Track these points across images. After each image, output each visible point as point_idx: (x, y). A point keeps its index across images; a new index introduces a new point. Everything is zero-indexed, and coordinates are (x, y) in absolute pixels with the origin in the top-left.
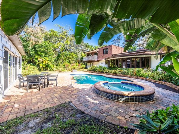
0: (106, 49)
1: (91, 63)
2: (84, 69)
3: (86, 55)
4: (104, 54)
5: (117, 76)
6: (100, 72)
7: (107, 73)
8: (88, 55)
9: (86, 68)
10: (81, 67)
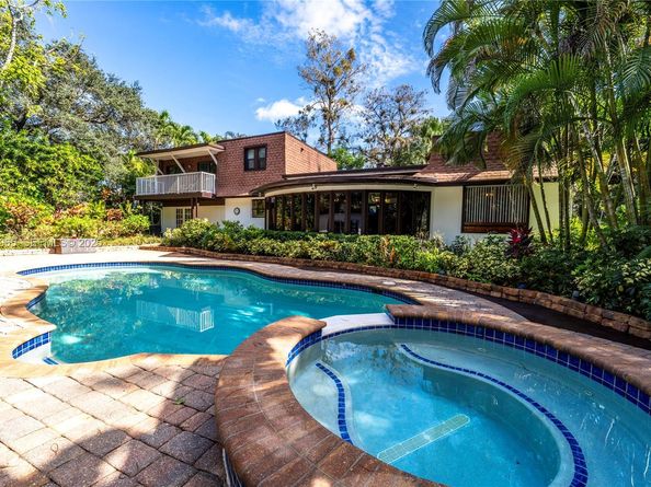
0: (257, 148)
1: (184, 208)
2: (139, 236)
3: (156, 168)
4: (246, 169)
5: (316, 267)
6: (229, 251)
7: (263, 255)
8: (167, 167)
9: (155, 230)
10: (122, 226)
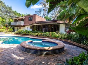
0: (31, 17)
1: (18, 27)
2: (11, 32)
3: (14, 20)
4: (29, 21)
6: (25, 34)
7: (31, 35)
8: (16, 20)
9: (14, 31)
10: (8, 30)
